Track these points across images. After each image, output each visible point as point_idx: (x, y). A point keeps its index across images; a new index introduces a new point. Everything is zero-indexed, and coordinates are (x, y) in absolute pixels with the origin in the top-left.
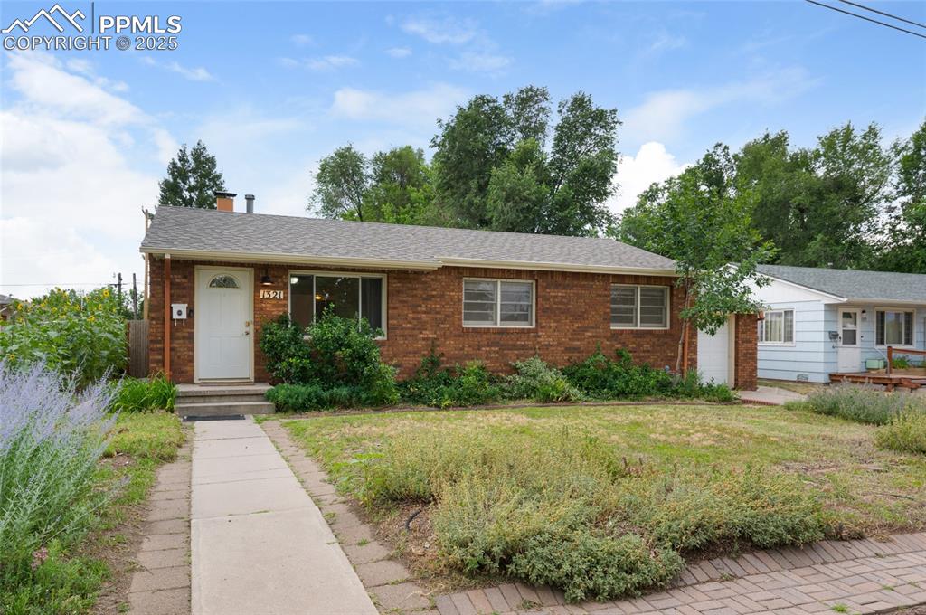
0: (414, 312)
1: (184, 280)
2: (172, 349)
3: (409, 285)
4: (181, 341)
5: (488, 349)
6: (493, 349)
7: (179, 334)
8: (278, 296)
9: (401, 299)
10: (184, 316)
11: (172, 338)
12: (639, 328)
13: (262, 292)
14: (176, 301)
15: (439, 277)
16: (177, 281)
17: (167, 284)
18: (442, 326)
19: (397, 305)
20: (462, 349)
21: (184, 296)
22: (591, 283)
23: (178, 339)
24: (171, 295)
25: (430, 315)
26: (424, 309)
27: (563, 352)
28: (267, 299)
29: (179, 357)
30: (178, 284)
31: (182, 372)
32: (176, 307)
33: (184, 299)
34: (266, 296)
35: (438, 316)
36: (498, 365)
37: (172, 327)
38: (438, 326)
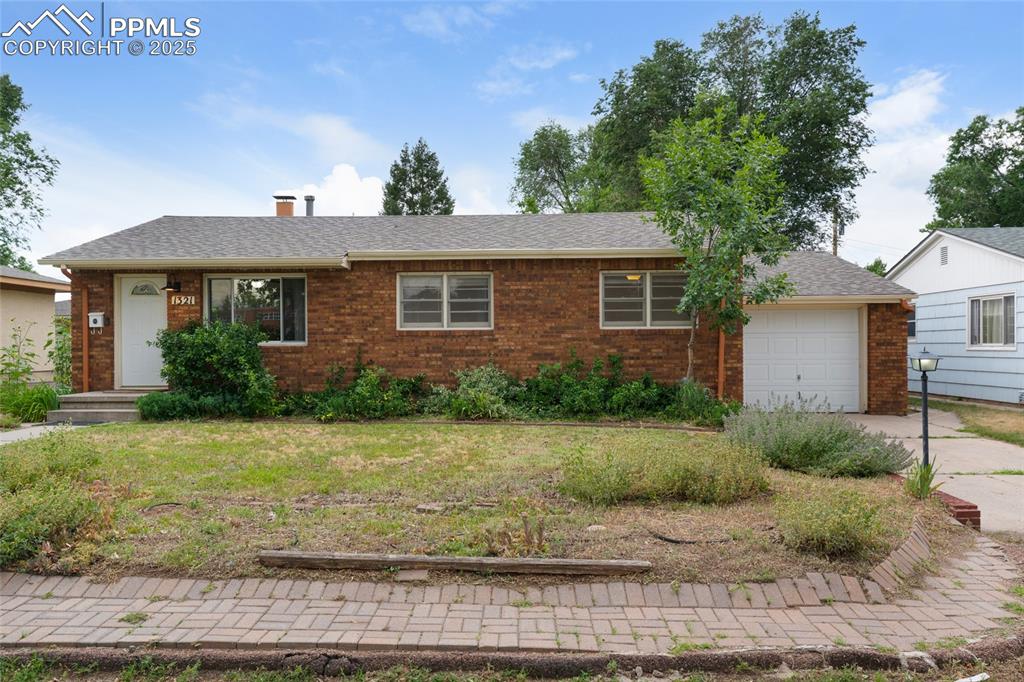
0: (336, 315)
1: (101, 290)
2: (90, 357)
3: (331, 284)
4: (99, 349)
5: (428, 355)
6: (434, 355)
7: (97, 342)
8: (189, 302)
9: (321, 300)
10: (100, 324)
11: (91, 346)
12: (648, 327)
13: (173, 298)
14: (94, 310)
15: (366, 273)
16: (95, 290)
17: (85, 293)
18: (370, 329)
19: (318, 307)
20: (395, 356)
21: (102, 305)
22: (568, 272)
23: (97, 347)
24: (89, 305)
25: (356, 318)
26: (348, 311)
27: (529, 359)
28: (179, 304)
29: (98, 364)
30: (96, 293)
31: (101, 379)
32: (92, 316)
33: (101, 308)
34: (178, 302)
35: (365, 318)
36: (441, 374)
37: (89, 335)
38: (365, 330)
